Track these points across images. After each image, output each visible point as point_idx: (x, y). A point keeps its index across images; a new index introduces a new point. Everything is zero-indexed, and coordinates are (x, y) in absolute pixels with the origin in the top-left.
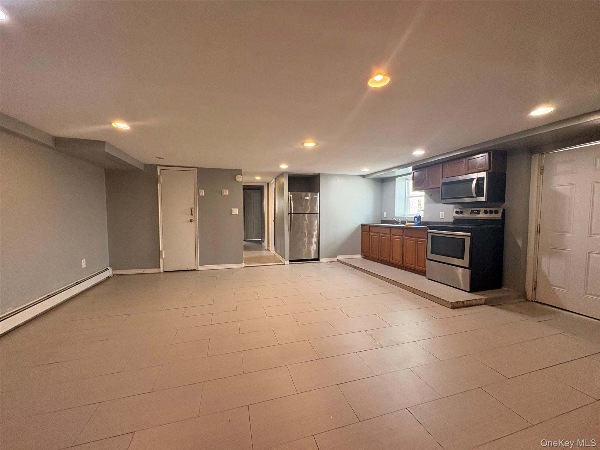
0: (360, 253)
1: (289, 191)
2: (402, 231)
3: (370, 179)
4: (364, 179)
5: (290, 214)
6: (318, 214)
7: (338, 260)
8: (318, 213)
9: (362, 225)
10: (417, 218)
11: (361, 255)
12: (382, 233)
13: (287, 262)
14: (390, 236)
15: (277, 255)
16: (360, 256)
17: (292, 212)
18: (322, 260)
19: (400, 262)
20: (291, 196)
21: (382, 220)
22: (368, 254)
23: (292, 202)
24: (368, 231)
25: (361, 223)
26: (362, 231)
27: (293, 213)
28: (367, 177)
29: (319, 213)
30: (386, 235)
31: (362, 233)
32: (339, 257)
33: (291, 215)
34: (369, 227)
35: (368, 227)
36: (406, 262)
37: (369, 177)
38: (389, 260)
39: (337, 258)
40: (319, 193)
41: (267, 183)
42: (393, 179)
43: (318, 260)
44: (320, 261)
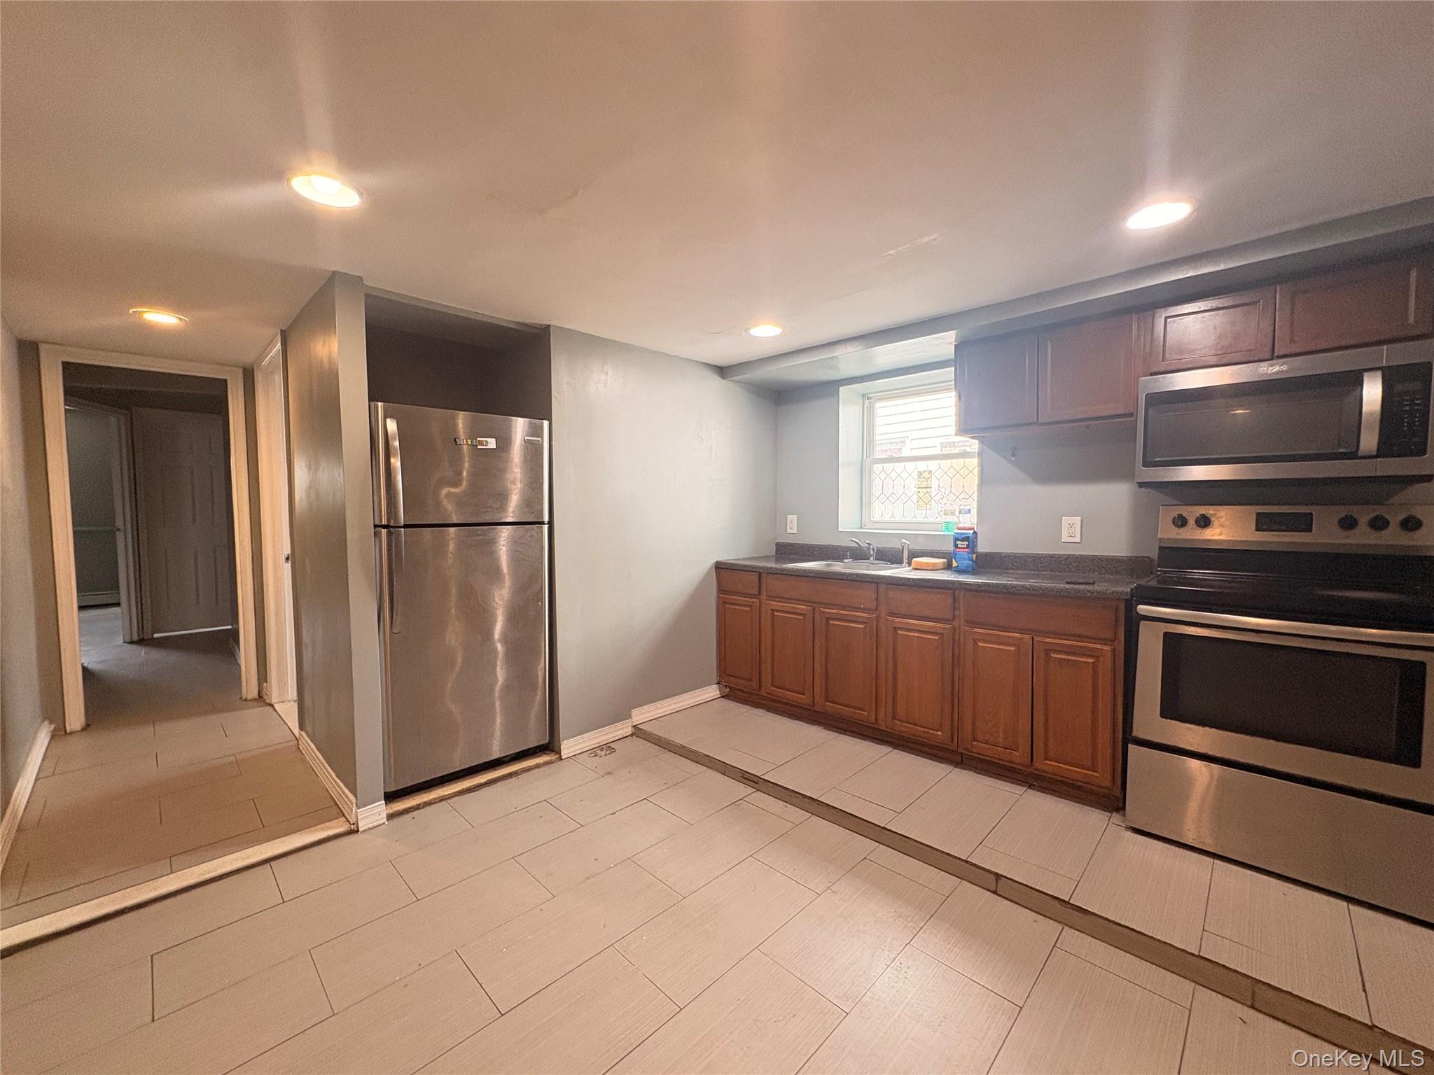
0: (714, 676)
1: (373, 397)
2: (950, 600)
3: (741, 382)
4: (725, 381)
5: (384, 531)
6: (546, 527)
7: (638, 732)
8: (546, 519)
9: (720, 567)
10: (966, 539)
11: (717, 686)
12: (832, 605)
13: (374, 814)
14: (878, 618)
15: (308, 745)
16: (713, 691)
17: (396, 518)
18: (568, 747)
19: (939, 733)
20: (392, 426)
21: (777, 544)
22: (755, 684)
23: (396, 462)
24: (755, 592)
25: (715, 561)
26: (721, 590)
27: (405, 526)
28: (731, 377)
29: (551, 523)
30: (857, 614)
31: (718, 597)
32: (640, 715)
33: (389, 535)
34: (760, 574)
35: (755, 578)
36: (974, 732)
37: (736, 378)
38: (873, 721)
39: (634, 719)
40: (546, 423)
41: (245, 370)
42: (827, 389)
43: (549, 747)
44: (558, 752)
